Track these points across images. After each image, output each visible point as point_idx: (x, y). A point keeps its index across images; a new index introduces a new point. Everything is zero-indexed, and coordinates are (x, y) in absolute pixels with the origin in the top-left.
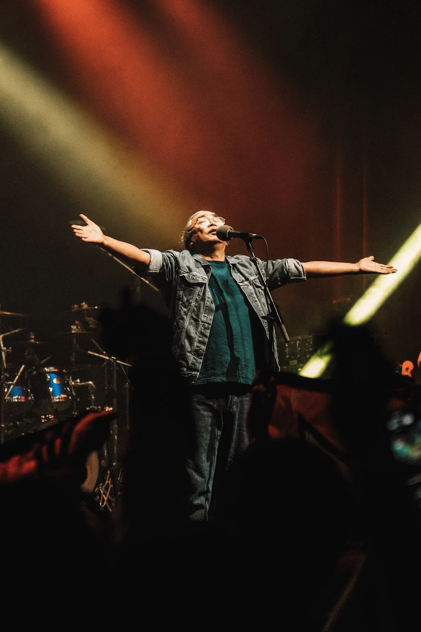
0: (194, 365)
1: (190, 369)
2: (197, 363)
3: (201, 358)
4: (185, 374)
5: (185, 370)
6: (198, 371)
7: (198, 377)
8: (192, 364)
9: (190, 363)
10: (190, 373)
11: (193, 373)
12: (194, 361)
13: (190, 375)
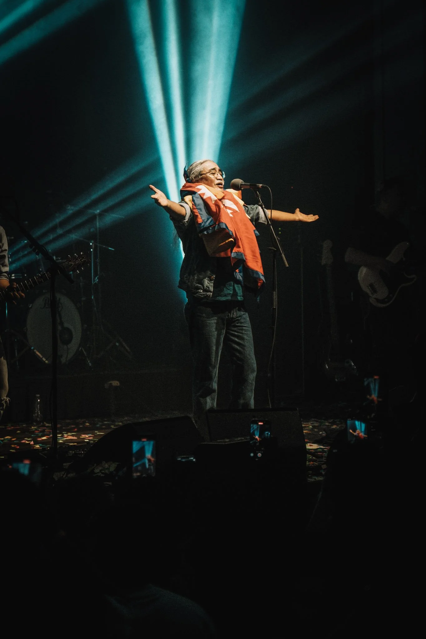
0: (208, 287)
1: (205, 290)
2: (210, 286)
3: (212, 283)
4: (202, 295)
5: (202, 291)
6: (211, 292)
7: (211, 296)
8: (207, 287)
9: (205, 286)
10: (205, 294)
11: (208, 294)
12: (208, 284)
13: (205, 295)
